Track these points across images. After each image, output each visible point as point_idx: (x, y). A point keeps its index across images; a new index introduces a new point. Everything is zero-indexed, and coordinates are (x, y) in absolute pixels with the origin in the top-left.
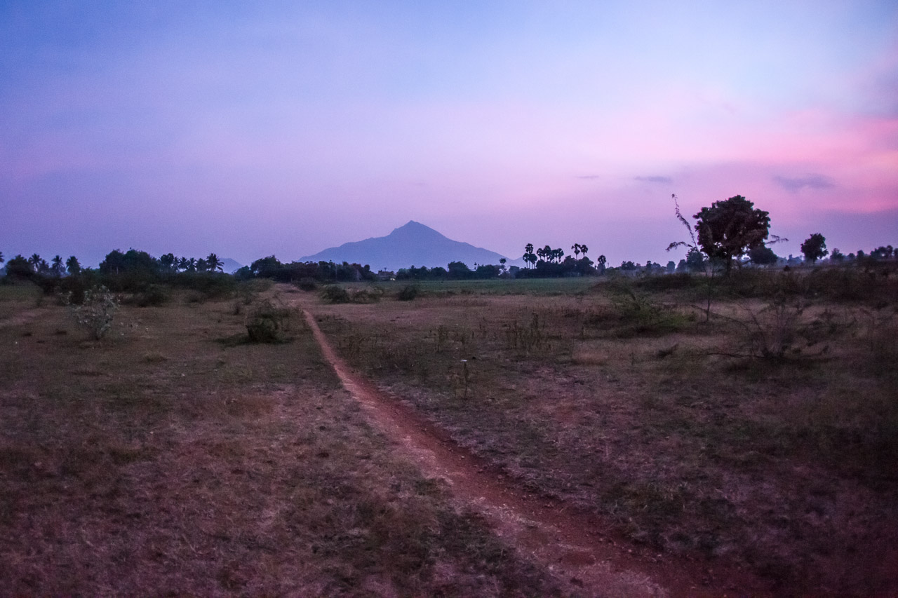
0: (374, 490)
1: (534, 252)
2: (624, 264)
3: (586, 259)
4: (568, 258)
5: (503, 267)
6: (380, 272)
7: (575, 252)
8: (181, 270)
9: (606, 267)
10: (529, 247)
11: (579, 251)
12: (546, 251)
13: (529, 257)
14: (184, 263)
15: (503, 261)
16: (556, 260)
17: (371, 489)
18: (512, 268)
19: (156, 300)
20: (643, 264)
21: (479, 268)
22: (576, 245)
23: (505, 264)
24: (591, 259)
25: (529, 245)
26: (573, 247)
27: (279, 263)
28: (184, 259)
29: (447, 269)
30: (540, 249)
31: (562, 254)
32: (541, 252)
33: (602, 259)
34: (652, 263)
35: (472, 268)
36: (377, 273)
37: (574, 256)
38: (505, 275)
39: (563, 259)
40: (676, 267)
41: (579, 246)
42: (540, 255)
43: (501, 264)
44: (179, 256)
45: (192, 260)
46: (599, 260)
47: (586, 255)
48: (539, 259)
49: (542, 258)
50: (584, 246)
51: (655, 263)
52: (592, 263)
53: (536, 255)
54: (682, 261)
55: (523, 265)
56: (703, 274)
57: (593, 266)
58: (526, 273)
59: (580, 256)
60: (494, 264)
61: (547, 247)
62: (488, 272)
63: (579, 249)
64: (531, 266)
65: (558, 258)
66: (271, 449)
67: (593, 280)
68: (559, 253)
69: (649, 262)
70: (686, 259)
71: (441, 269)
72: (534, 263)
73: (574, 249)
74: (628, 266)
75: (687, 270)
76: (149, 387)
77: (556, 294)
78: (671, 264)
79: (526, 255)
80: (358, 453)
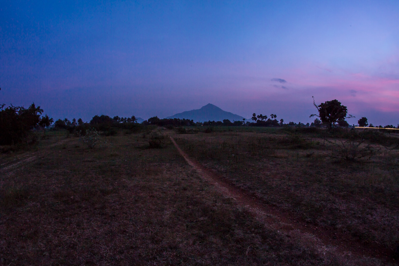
0: (207, 202)
1: (256, 116)
2: (290, 123)
3: (275, 120)
4: (269, 119)
5: (244, 122)
6: (197, 123)
7: (272, 117)
8: (121, 122)
9: (283, 124)
10: (254, 115)
11: (273, 117)
12: (261, 116)
13: (254, 118)
14: (122, 119)
15: (244, 119)
16: (264, 120)
17: (206, 202)
18: (248, 122)
19: (113, 134)
20: (297, 123)
21: (235, 122)
22: (272, 115)
23: (245, 121)
24: (277, 120)
25: (254, 114)
26: (271, 115)
27: (159, 119)
28: (122, 118)
29: (223, 122)
30: (258, 116)
31: (267, 118)
32: (258, 117)
33: (282, 120)
34: (301, 123)
35: (232, 122)
36: (196, 123)
37: (271, 119)
38: (245, 125)
39: (267, 120)
40: (310, 125)
41: (273, 115)
42: (258, 118)
43: (243, 121)
44: (120, 117)
45: (126, 118)
46: (281, 121)
47: (276, 119)
48: (258, 119)
49: (259, 119)
50: (275, 115)
51: (302, 123)
52: (278, 122)
53: (257, 118)
54: (312, 123)
55: (251, 121)
56: (321, 128)
57: (278, 123)
58: (253, 124)
59: (274, 119)
60: (240, 121)
61: (261, 115)
62: (238, 124)
63: (273, 116)
64: (255, 122)
65: (265, 120)
66: (164, 187)
67: (278, 128)
68: (266, 117)
69: (300, 123)
70: (314, 122)
71: (220, 122)
72: (256, 121)
73: (271, 116)
74: (292, 124)
75: (314, 127)
76: (113, 165)
77: (265, 133)
78: (308, 124)
79: (253, 118)
80: (198, 189)
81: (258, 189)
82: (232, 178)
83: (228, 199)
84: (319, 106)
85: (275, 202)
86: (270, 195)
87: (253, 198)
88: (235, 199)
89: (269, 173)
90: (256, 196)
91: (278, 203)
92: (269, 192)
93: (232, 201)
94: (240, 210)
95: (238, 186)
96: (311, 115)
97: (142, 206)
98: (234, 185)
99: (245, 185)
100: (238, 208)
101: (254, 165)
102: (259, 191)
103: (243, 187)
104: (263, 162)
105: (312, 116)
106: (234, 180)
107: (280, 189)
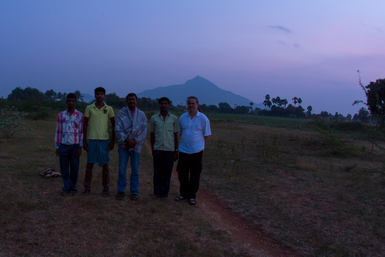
1: (270, 100)
2: (322, 113)
3: (300, 107)
4: (290, 105)
5: (251, 108)
6: (178, 106)
7: (294, 102)
8: (58, 100)
9: (312, 114)
10: (268, 97)
11: (296, 102)
12: (277, 100)
13: (267, 103)
14: (60, 95)
15: (252, 104)
16: (283, 106)
18: (257, 109)
20: (333, 114)
21: (237, 107)
22: (295, 98)
23: (253, 106)
24: (303, 107)
25: (268, 95)
26: (293, 99)
29: (218, 107)
30: (274, 99)
31: (286, 103)
32: (275, 100)
33: (310, 108)
34: (338, 114)
35: (233, 107)
36: (176, 106)
37: (293, 104)
38: (252, 113)
39: (287, 106)
40: (352, 118)
41: (297, 99)
42: (274, 102)
43: (250, 106)
46: (308, 108)
47: (301, 105)
48: (273, 104)
49: (275, 104)
50: (300, 99)
51: (340, 114)
52: (304, 110)
53: (272, 102)
54: (356, 115)
55: (263, 107)
56: (368, 124)
57: (304, 112)
58: (264, 113)
59: (297, 105)
60: (246, 106)
61: (278, 98)
62: (242, 110)
64: (268, 108)
65: (284, 105)
67: (303, 120)
68: (285, 102)
70: (358, 113)
71: (215, 106)
72: (269, 107)
74: (324, 114)
75: (358, 121)
77: (283, 127)
78: (349, 116)
79: (265, 101)
81: (266, 219)
82: (229, 198)
83: (219, 233)
84: (367, 87)
85: (290, 242)
86: (283, 230)
87: (258, 232)
88: (229, 232)
89: (285, 194)
90: (262, 230)
91: (295, 244)
92: (282, 226)
93: (225, 236)
94: (236, 251)
95: (236, 211)
96: (355, 102)
97: (84, 232)
98: (230, 209)
99: (247, 211)
100: (232, 247)
101: (263, 179)
102: (268, 223)
103: (243, 213)
104: (278, 175)
105: (356, 104)
106: (230, 201)
107: (301, 221)
